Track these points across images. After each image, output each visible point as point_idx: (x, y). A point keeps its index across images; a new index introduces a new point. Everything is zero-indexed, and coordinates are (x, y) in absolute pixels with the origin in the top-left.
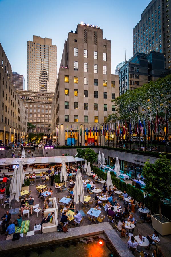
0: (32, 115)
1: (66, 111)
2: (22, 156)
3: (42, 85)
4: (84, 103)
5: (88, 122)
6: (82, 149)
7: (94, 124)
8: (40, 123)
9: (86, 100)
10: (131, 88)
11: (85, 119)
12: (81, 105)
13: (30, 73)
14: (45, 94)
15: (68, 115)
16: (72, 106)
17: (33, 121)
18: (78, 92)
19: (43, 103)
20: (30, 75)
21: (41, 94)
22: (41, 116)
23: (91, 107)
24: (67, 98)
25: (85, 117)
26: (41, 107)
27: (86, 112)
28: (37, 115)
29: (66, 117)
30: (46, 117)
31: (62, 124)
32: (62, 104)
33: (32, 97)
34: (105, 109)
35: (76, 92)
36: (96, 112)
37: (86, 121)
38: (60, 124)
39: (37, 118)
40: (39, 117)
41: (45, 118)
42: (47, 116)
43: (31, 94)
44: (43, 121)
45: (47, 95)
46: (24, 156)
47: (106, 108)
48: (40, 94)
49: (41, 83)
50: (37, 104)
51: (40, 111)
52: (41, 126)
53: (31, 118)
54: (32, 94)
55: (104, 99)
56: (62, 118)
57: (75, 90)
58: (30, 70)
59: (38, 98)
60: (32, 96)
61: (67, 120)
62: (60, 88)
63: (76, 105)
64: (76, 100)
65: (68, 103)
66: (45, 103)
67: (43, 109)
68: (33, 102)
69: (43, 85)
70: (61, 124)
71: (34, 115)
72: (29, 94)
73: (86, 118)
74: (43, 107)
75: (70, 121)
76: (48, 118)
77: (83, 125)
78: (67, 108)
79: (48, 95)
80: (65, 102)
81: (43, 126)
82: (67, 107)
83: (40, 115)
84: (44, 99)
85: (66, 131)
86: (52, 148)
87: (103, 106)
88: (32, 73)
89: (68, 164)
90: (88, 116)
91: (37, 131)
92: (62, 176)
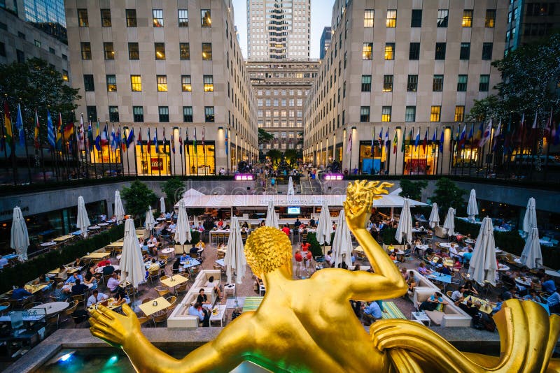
0: (262, 113)
1: (365, 98)
2: (289, 193)
3: (277, 43)
4: (409, 76)
5: (414, 121)
6: (413, 182)
7: (429, 125)
8: (279, 130)
9: (413, 67)
10: (527, 24)
11: (407, 115)
12: (401, 82)
13: (254, 19)
14: (287, 65)
15: (368, 108)
16: (378, 85)
17: (265, 125)
18: (393, 49)
19: (284, 85)
20: (254, 24)
21: (280, 64)
22: (280, 114)
23: (425, 83)
24: (367, 68)
25: (408, 110)
26: (280, 95)
27: (411, 99)
28: (272, 113)
29: (362, 111)
30: (290, 116)
31: (355, 128)
32: (357, 81)
33: (262, 74)
34: (462, 87)
35: (389, 49)
36: (437, 95)
37: (410, 118)
38: (349, 128)
39: (272, 120)
40: (277, 115)
41: (288, 119)
42: (292, 114)
43: (259, 67)
44: (284, 124)
45: (285, 66)
46: (293, 192)
47: (464, 84)
48: (278, 66)
49: (274, 39)
50: (272, 87)
51: (277, 102)
52: (280, 136)
53: (268, 119)
54: (262, 67)
55: (462, 62)
56: (354, 114)
57: (388, 44)
58: (254, 13)
59: (274, 74)
60: (262, 72)
61: (364, 118)
62: (353, 44)
63: (388, 82)
64: (388, 69)
65: (369, 78)
66: (288, 84)
67: (284, 98)
68: (264, 84)
69: (280, 43)
70: (353, 128)
71: (267, 113)
72: (255, 67)
73: (411, 111)
74: (284, 93)
75: (372, 119)
76: (294, 119)
77: (403, 127)
78: (366, 91)
79: (288, 67)
80: (363, 76)
81: (284, 136)
82: (366, 88)
83: (278, 113)
84: (285, 75)
85: (362, 143)
86: (339, 178)
87: (457, 80)
88: (258, 19)
89: (392, 210)
90: (414, 108)
91: (280, 146)
92: (403, 233)
